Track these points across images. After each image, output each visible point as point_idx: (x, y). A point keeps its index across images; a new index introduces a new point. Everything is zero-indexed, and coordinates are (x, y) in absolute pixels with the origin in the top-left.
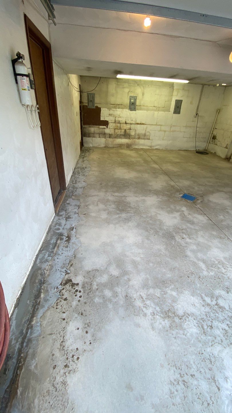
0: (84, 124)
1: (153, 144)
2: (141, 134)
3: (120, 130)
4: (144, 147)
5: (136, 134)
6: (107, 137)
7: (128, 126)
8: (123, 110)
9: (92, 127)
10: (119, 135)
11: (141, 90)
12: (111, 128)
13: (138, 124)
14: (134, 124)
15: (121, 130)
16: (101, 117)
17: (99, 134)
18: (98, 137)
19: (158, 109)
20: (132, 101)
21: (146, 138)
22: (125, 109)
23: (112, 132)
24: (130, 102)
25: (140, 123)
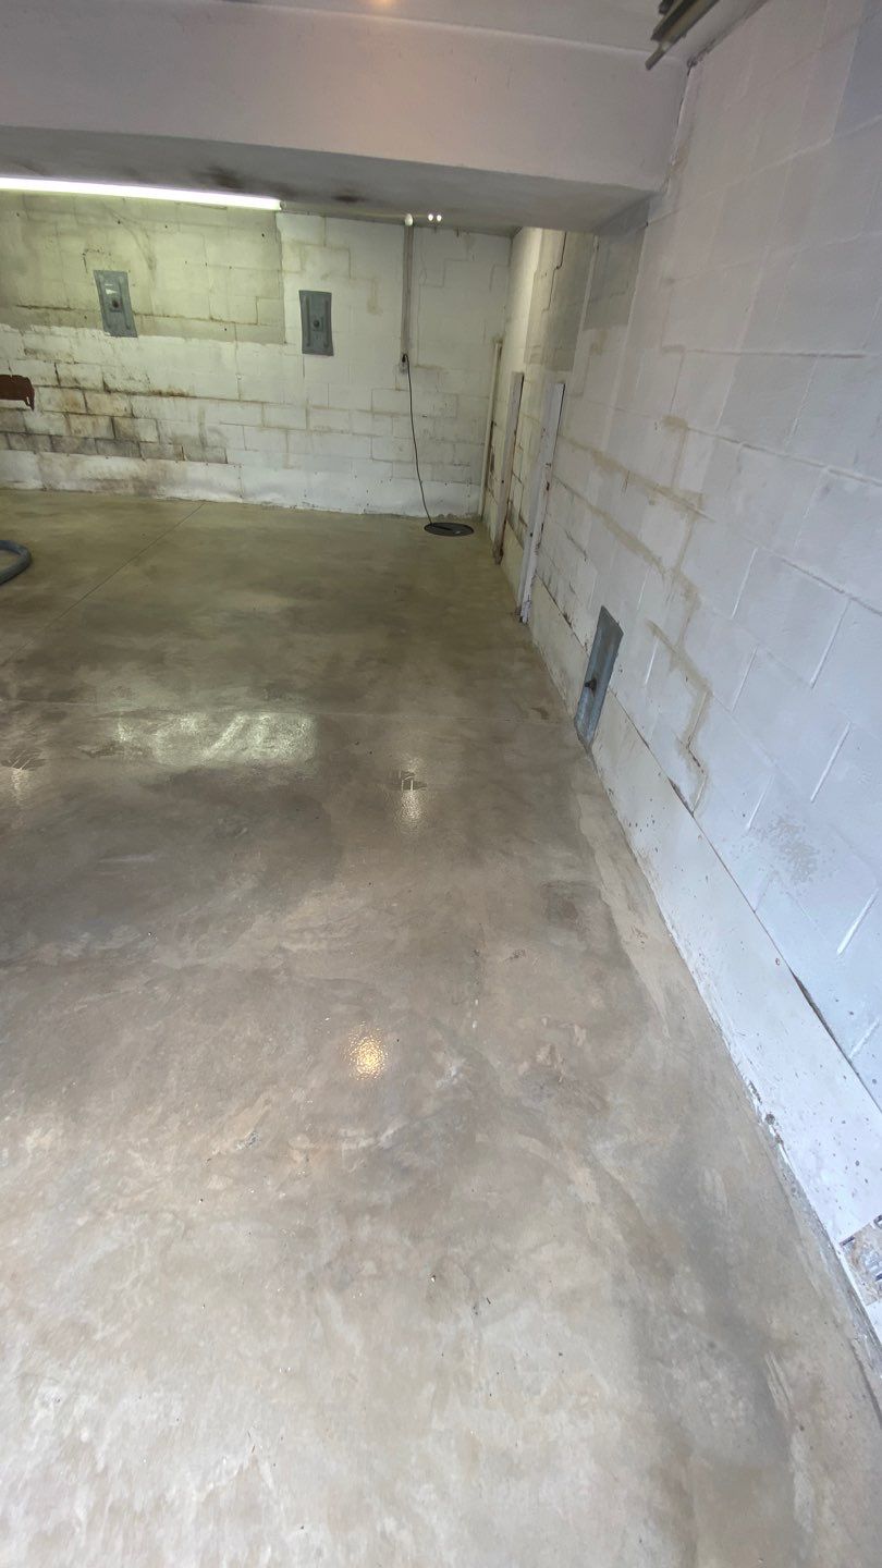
2: (185, 437)
3: (89, 420)
4: (214, 497)
5: (164, 439)
6: (40, 446)
7: (119, 405)
8: (80, 330)
10: (91, 441)
11: (139, 245)
12: (50, 408)
13: (160, 394)
14: (141, 394)
15: (93, 419)
17: (5, 434)
18: (6, 445)
19: (229, 330)
20: (109, 292)
21: (209, 454)
22: (87, 331)
23: (57, 426)
24: (102, 296)
25: (170, 391)
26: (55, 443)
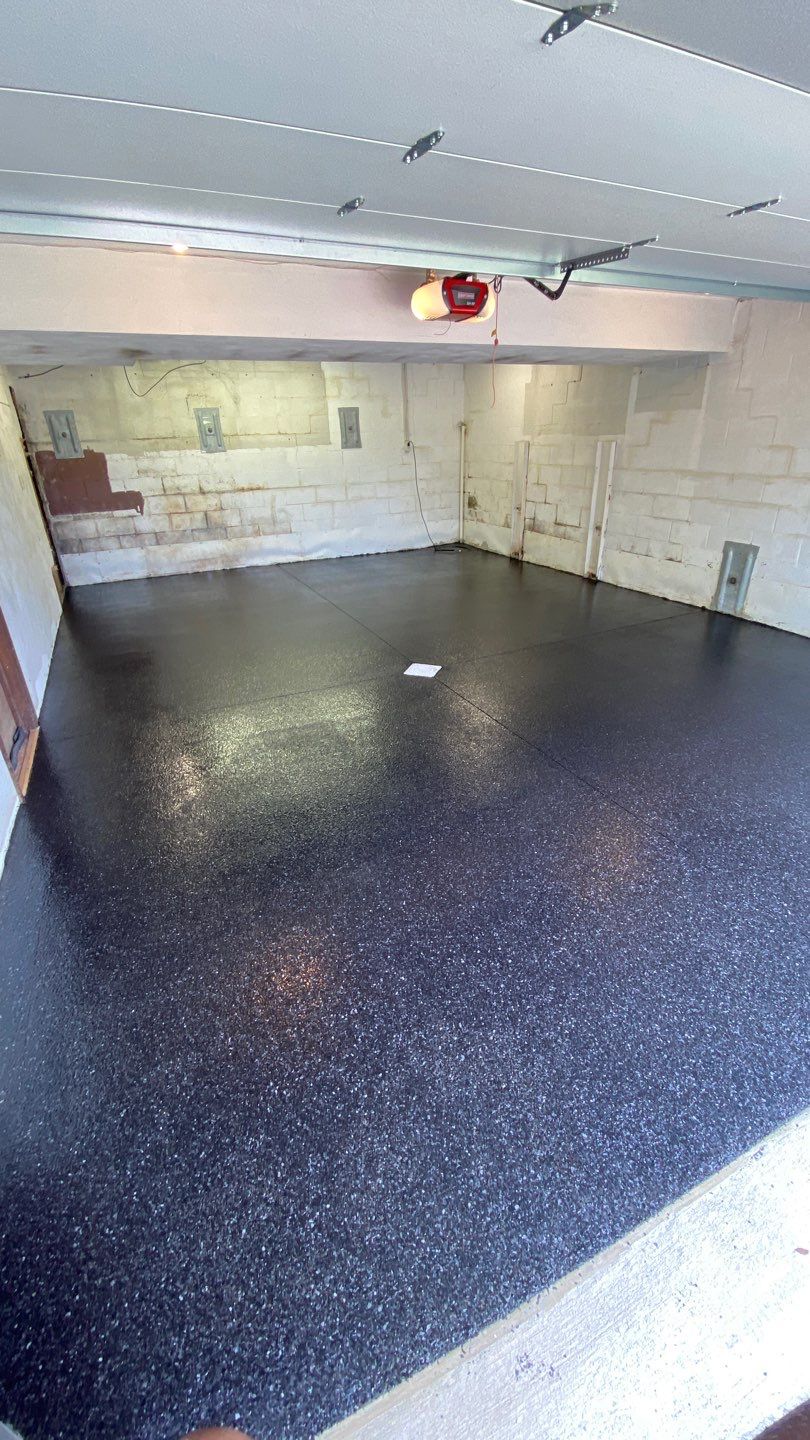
0: (54, 513)
1: (307, 545)
2: (261, 518)
3: (187, 517)
5: (245, 522)
6: (146, 542)
7: (213, 501)
8: (183, 452)
9: (87, 518)
10: (189, 532)
11: (226, 388)
12: (157, 512)
13: (243, 490)
14: (230, 492)
15: (191, 515)
16: (111, 483)
17: (118, 537)
18: (118, 546)
19: (293, 440)
20: (205, 422)
21: (278, 529)
22: (188, 451)
23: (163, 525)
24: (200, 425)
25: (250, 486)
26: (159, 538)
